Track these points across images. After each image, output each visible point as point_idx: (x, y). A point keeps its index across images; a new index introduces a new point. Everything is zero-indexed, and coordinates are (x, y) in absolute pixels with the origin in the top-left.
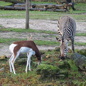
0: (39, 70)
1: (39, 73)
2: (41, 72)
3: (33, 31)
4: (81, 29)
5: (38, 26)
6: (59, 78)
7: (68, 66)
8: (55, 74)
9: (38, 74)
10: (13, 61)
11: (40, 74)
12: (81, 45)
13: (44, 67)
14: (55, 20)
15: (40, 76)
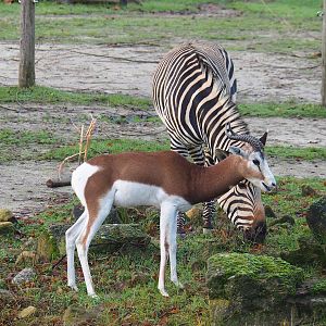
0: (221, 280)
1: (221, 294)
2: (229, 287)
3: (55, 98)
4: (251, 84)
5: (62, 73)
6: (309, 312)
7: (316, 255)
8: (289, 296)
9: (213, 297)
10: (85, 238)
11: (223, 295)
12: (299, 159)
13: (237, 264)
14: (116, 45)
15: (222, 304)
